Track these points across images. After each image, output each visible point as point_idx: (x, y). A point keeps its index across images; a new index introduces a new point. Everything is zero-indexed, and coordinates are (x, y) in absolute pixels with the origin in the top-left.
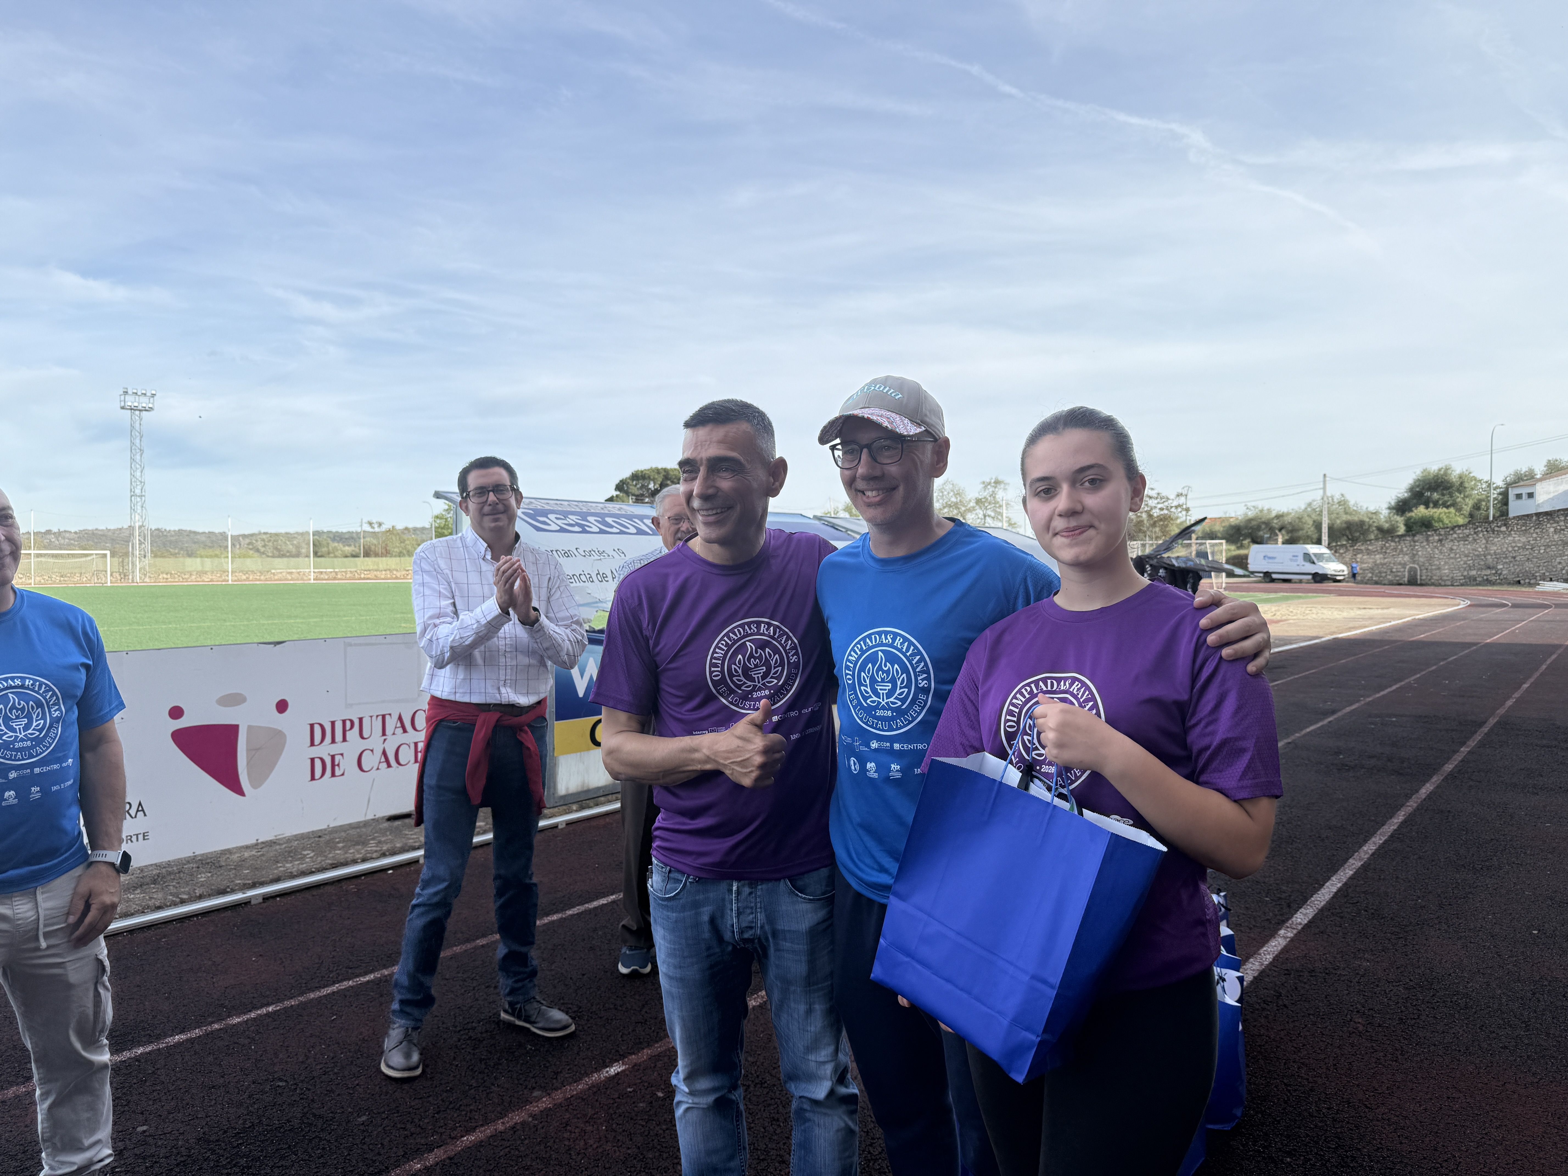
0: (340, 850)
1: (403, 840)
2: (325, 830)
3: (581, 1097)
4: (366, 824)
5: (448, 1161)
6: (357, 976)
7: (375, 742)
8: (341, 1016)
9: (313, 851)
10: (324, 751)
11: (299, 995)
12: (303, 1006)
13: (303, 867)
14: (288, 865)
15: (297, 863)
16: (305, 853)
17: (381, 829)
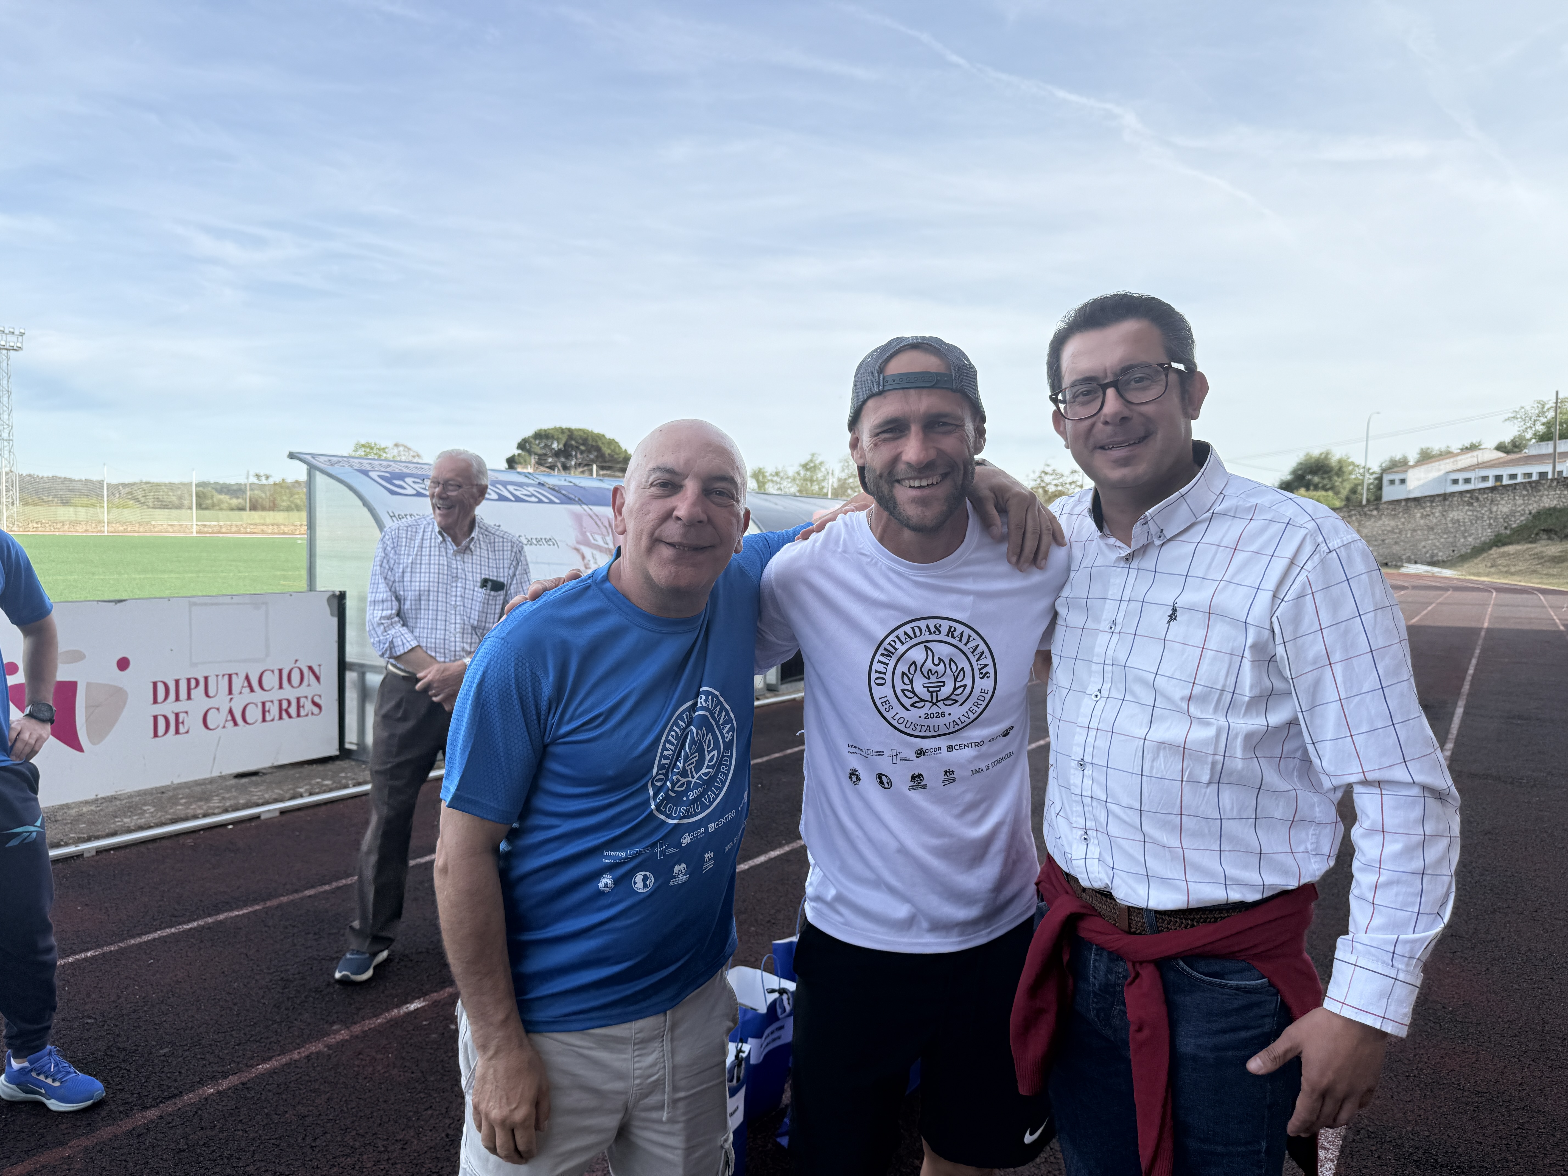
0: (181, 805)
1: (248, 797)
2: (169, 786)
3: (379, 1031)
4: (212, 781)
5: (241, 1086)
6: (180, 924)
7: (221, 700)
8: (158, 961)
9: (154, 806)
10: (168, 708)
11: (119, 941)
12: (121, 951)
13: (142, 821)
14: (126, 820)
15: (135, 818)
16: (145, 808)
17: (226, 786)
